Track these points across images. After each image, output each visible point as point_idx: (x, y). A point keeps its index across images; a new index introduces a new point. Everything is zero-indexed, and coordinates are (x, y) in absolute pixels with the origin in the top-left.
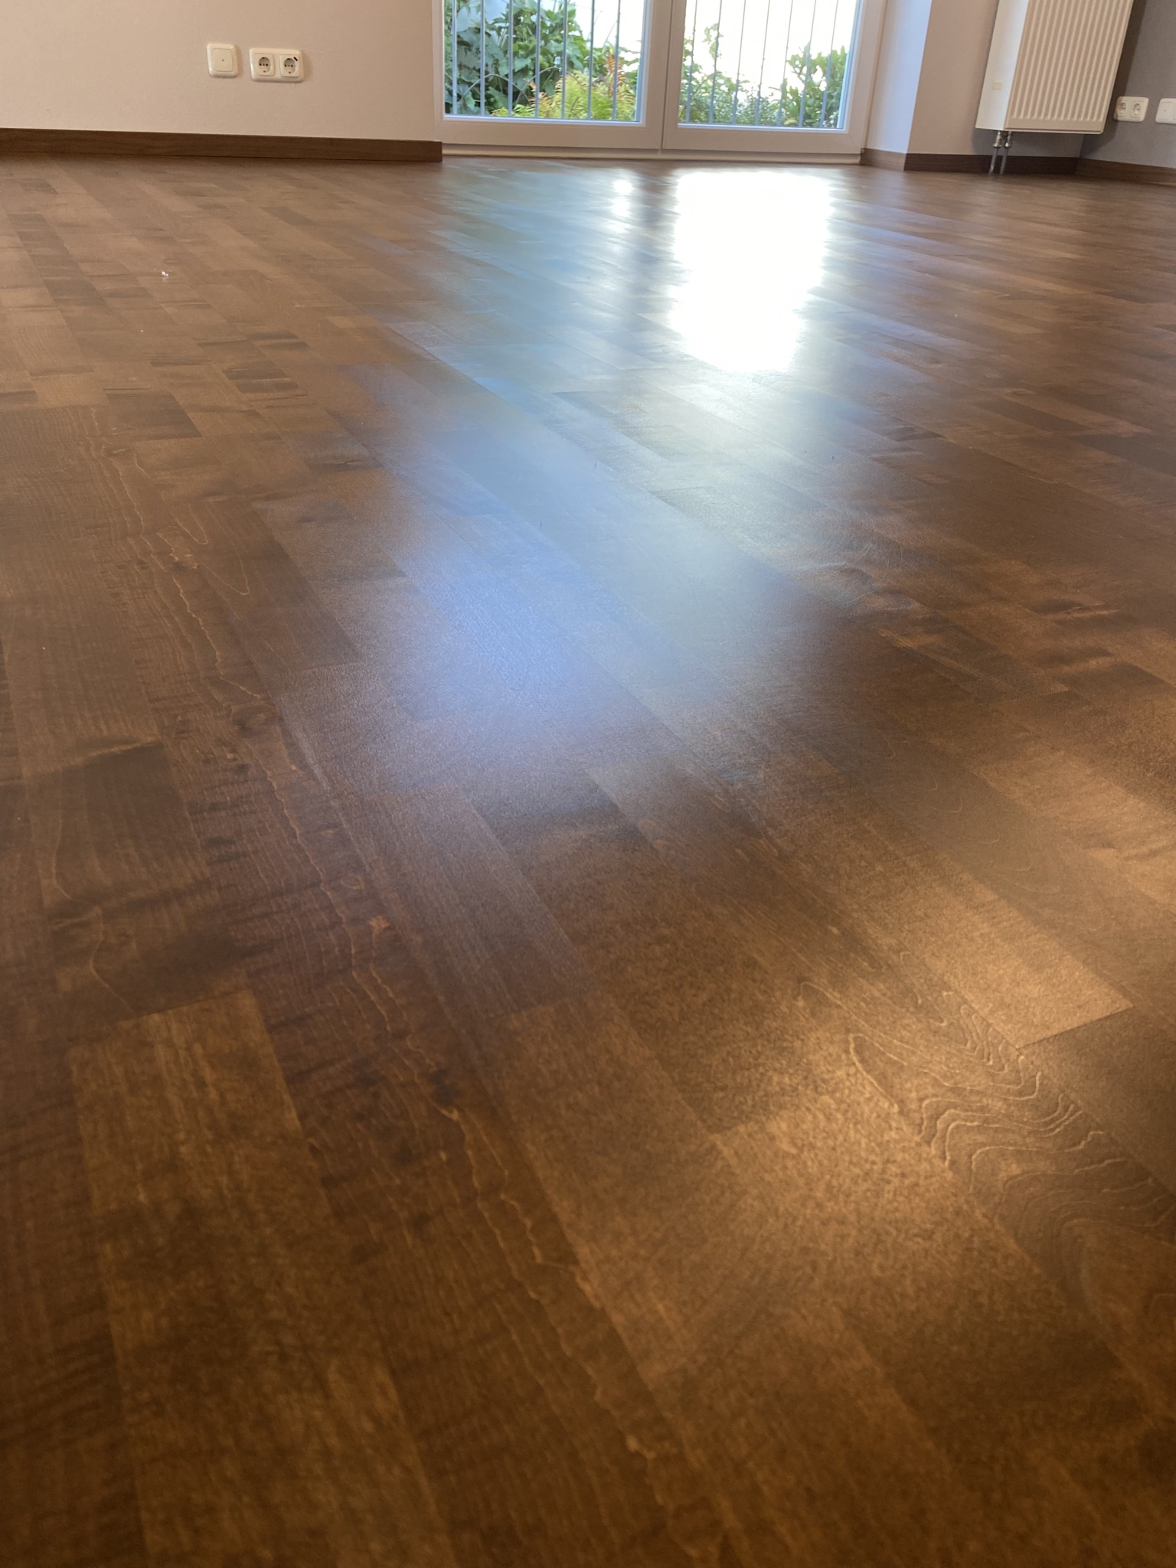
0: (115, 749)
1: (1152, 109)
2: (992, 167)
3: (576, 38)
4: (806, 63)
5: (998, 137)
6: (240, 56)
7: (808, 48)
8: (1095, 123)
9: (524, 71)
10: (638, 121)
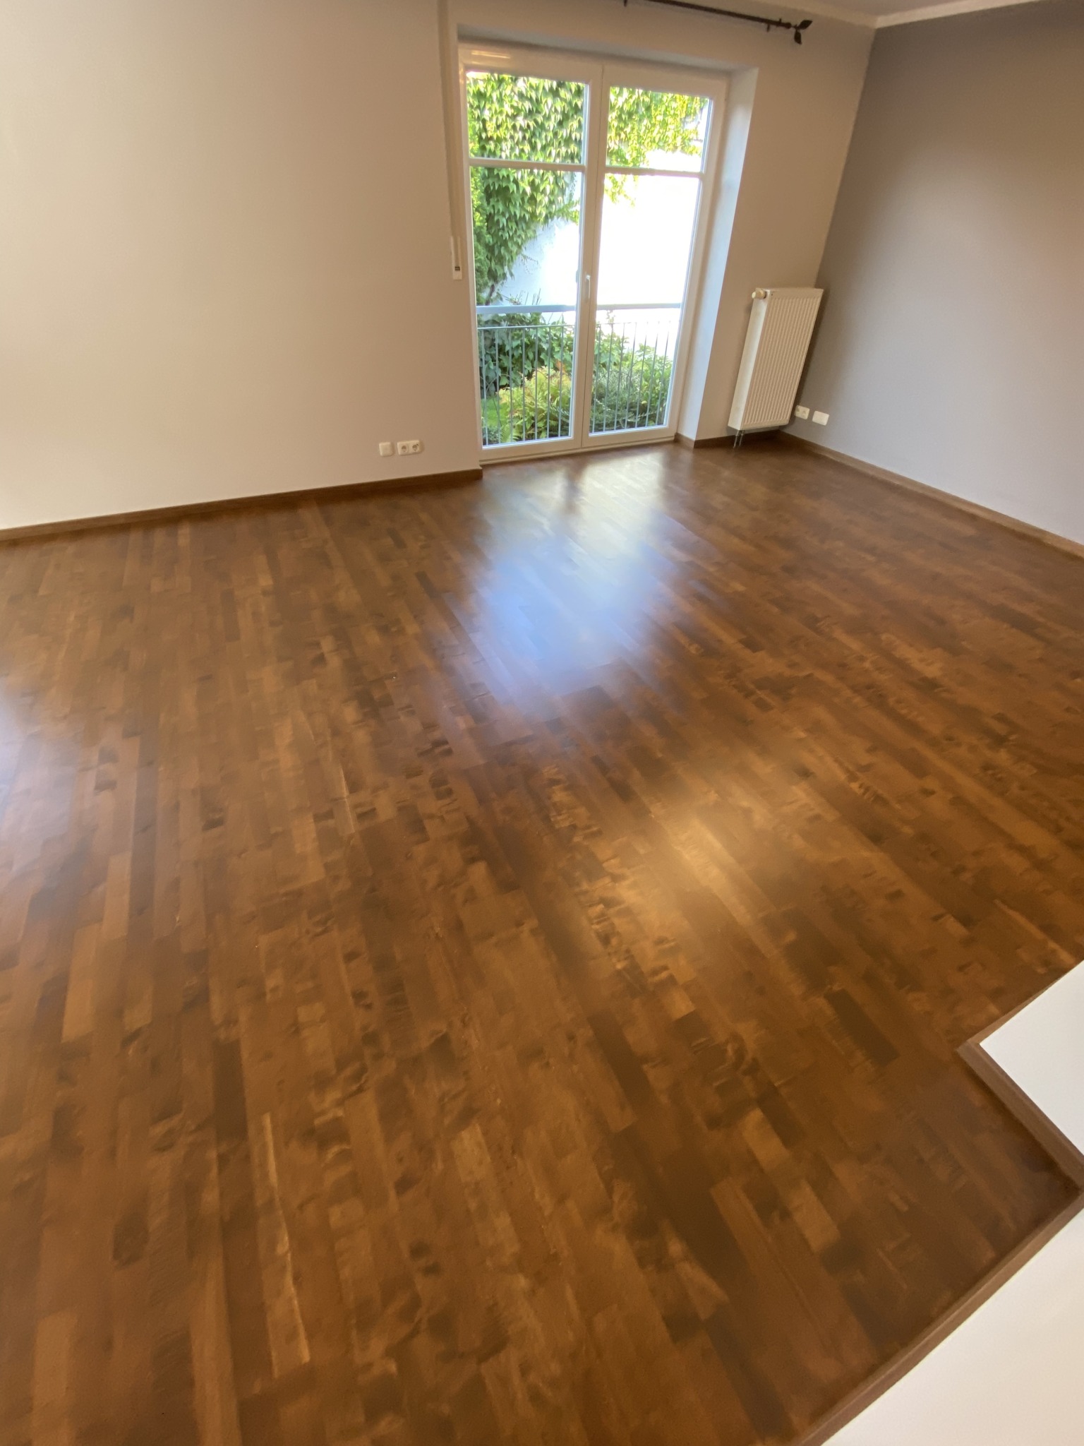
1: (811, 415)
5: (738, 432)
6: (393, 447)
8: (783, 419)
9: (517, 347)
10: (571, 437)
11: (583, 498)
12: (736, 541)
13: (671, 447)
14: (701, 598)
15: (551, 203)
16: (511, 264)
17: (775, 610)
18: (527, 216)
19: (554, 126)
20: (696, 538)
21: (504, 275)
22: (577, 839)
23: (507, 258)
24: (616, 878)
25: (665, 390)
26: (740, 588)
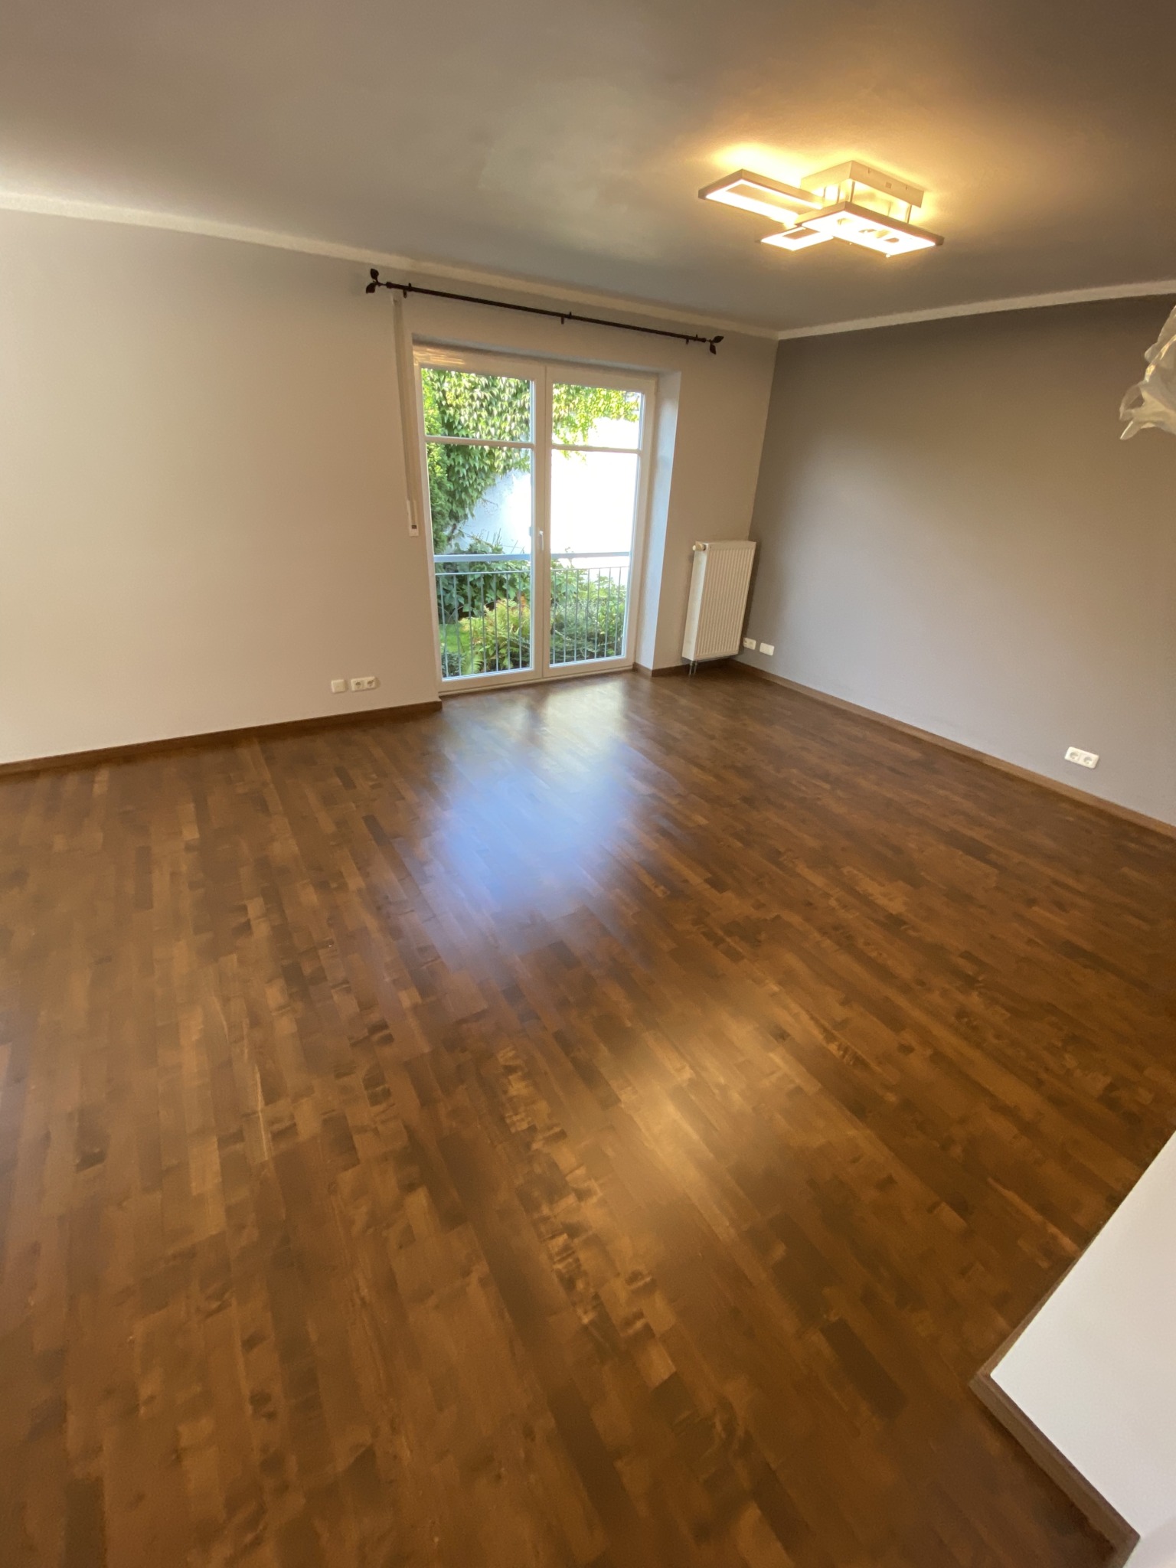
1: (758, 646)
5: (692, 662)
6: (347, 685)
8: (733, 650)
9: (479, 578)
10: (531, 668)
11: (545, 728)
12: (695, 770)
13: (629, 675)
14: (664, 833)
15: (508, 457)
16: (472, 506)
17: (739, 844)
18: (486, 468)
19: (509, 398)
20: (658, 769)
21: (466, 516)
22: (535, 1146)
23: (468, 502)
24: (582, 1195)
25: (621, 623)
26: (703, 821)
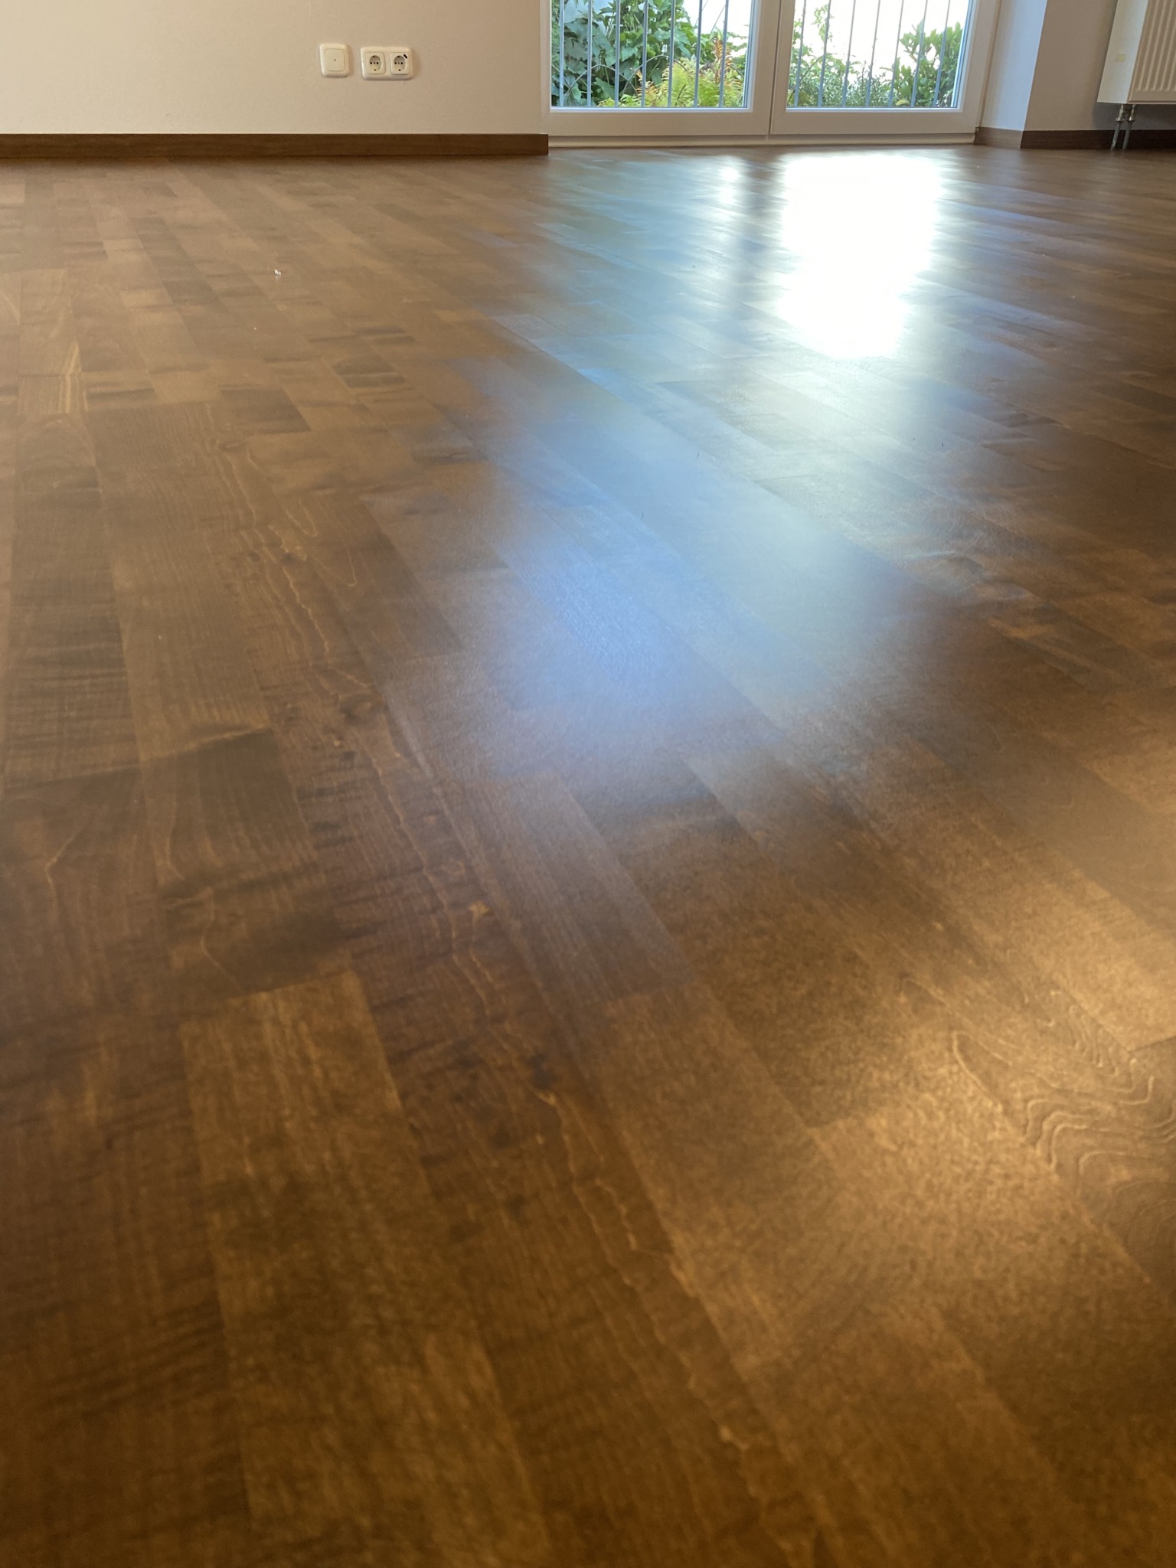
0: (227, 735)
2: (1114, 142)
3: (683, 25)
4: (918, 42)
5: (1121, 111)
6: (351, 56)
7: (922, 26)
13: (971, 141)
